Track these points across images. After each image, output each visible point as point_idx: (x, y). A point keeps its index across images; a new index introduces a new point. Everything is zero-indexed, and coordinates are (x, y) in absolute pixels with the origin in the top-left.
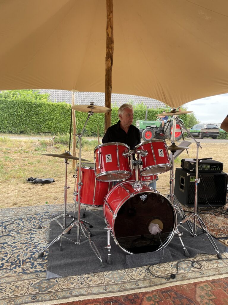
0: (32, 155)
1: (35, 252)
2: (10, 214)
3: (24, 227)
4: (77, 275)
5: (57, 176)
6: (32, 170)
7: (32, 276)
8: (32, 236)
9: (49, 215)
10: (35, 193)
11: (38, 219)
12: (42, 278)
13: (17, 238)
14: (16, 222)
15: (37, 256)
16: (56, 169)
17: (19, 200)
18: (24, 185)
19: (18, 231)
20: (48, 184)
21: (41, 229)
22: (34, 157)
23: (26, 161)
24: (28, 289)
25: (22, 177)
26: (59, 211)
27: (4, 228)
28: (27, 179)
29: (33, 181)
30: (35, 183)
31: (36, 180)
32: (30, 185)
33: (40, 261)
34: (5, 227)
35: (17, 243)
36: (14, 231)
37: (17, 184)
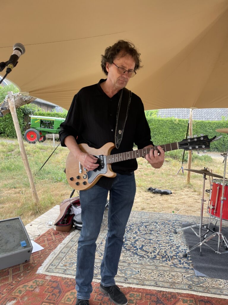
0: (146, 167)
1: (179, 252)
2: (145, 217)
3: (161, 229)
4: (223, 279)
5: (173, 189)
6: (149, 181)
7: (183, 270)
8: (171, 238)
9: (179, 223)
10: (157, 202)
11: (171, 225)
12: (192, 274)
13: (158, 237)
14: (153, 224)
15: (182, 256)
16: (171, 182)
17: (145, 206)
18: (145, 193)
19: (157, 231)
20: (166, 195)
21: (177, 233)
22: (148, 169)
23: (142, 172)
24: (183, 279)
25: (143, 187)
26: (188, 221)
27: (144, 227)
28: (148, 188)
29: (153, 191)
30: (154, 193)
31: (156, 190)
32: (151, 194)
33: (185, 260)
34: (146, 226)
35: (161, 242)
36: (155, 231)
37: (140, 192)
